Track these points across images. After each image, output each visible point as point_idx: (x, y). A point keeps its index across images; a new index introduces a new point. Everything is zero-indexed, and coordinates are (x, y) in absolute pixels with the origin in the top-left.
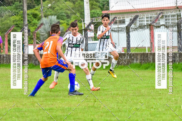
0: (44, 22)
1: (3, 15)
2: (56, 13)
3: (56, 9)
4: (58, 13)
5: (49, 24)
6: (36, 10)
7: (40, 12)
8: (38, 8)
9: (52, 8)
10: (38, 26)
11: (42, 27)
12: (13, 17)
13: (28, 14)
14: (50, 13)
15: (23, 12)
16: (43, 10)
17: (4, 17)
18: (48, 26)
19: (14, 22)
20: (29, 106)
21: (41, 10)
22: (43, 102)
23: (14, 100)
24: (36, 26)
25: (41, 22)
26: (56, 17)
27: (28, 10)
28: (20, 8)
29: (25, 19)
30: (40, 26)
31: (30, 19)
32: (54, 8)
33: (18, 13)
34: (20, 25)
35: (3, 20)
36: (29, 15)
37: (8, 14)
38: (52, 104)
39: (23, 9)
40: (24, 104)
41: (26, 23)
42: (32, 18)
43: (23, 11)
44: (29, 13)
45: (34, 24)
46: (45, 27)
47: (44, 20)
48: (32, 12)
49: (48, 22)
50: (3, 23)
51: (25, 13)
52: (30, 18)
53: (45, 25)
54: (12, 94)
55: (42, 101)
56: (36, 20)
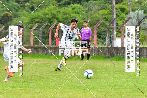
0: (132, 17)
1: (92, 9)
2: (143, 8)
3: (143, 3)
4: (145, 7)
5: (137, 18)
6: (124, 4)
7: (127, 6)
8: (126, 3)
9: (140, 2)
10: (126, 20)
11: (130, 21)
12: (102, 11)
13: (116, 9)
14: (137, 8)
15: (112, 7)
16: (130, 4)
17: (93, 11)
18: (136, 20)
19: (102, 15)
20: (117, 96)
21: (129, 5)
22: (130, 94)
23: (103, 91)
24: (124, 20)
25: (128, 16)
26: (143, 11)
27: (117, 5)
28: (108, 3)
29: (114, 13)
30: (128, 20)
31: (119, 14)
32: (141, 3)
33: (106, 7)
34: (108, 19)
35: (92, 14)
36: (118, 9)
37: (97, 8)
38: (139, 95)
39: (111, 4)
40: (112, 94)
41: (114, 17)
42: (120, 12)
43: (112, 5)
44: (118, 7)
45: (122, 18)
46: (133, 21)
47: (132, 14)
48: (120, 7)
49: (135, 16)
50: (92, 16)
51: (114, 7)
52: (118, 12)
53: (132, 19)
54: (100, 84)
55: (130, 92)
56: (123, 14)
